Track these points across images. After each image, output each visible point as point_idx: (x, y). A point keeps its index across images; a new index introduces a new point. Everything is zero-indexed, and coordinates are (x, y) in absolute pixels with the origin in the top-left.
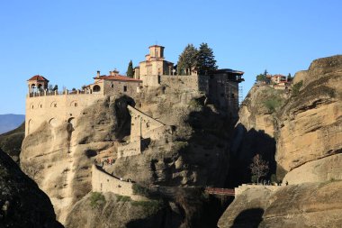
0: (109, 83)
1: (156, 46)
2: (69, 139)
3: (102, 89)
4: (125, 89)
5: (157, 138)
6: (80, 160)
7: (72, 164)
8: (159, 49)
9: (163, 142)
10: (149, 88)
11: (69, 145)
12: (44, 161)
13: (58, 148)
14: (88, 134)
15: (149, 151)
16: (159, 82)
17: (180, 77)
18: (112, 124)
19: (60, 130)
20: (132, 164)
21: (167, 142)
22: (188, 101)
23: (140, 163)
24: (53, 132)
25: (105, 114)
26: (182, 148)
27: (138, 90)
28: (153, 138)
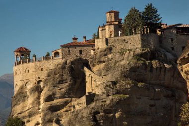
0: (66, 49)
1: (111, 12)
2: (39, 98)
3: (61, 54)
4: (81, 52)
5: (101, 93)
6: (45, 115)
7: (40, 118)
8: (113, 15)
9: (105, 96)
10: (99, 50)
11: (39, 103)
12: (24, 117)
13: (31, 106)
14: (50, 93)
15: (93, 104)
16: (107, 44)
17: (125, 38)
18: (69, 83)
19: (33, 90)
20: (80, 116)
21: (108, 95)
22: (130, 58)
23: (85, 115)
24: (28, 93)
25: (63, 75)
26: (120, 100)
27: (92, 52)
28: (97, 93)
